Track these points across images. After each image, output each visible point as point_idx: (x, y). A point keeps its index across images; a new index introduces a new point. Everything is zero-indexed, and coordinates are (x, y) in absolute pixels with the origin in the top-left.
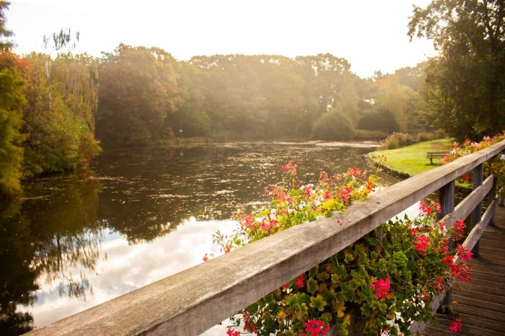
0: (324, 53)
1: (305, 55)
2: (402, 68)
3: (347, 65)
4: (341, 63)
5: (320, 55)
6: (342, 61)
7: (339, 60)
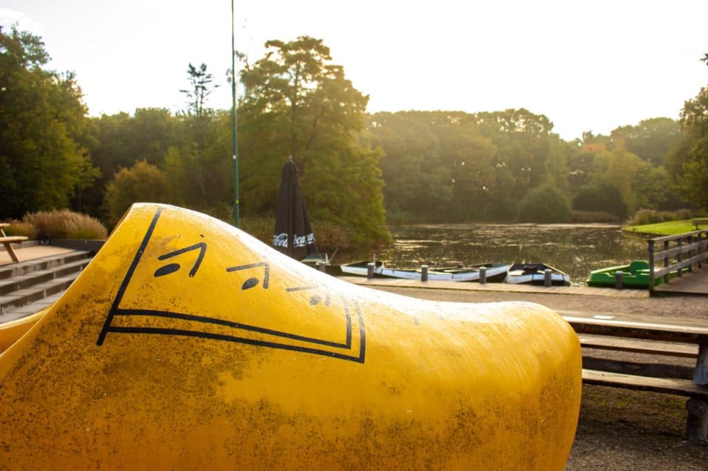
0: (517, 109)
1: (491, 111)
2: (620, 127)
3: (548, 125)
4: (540, 122)
5: (512, 111)
6: (541, 119)
7: (536, 118)
